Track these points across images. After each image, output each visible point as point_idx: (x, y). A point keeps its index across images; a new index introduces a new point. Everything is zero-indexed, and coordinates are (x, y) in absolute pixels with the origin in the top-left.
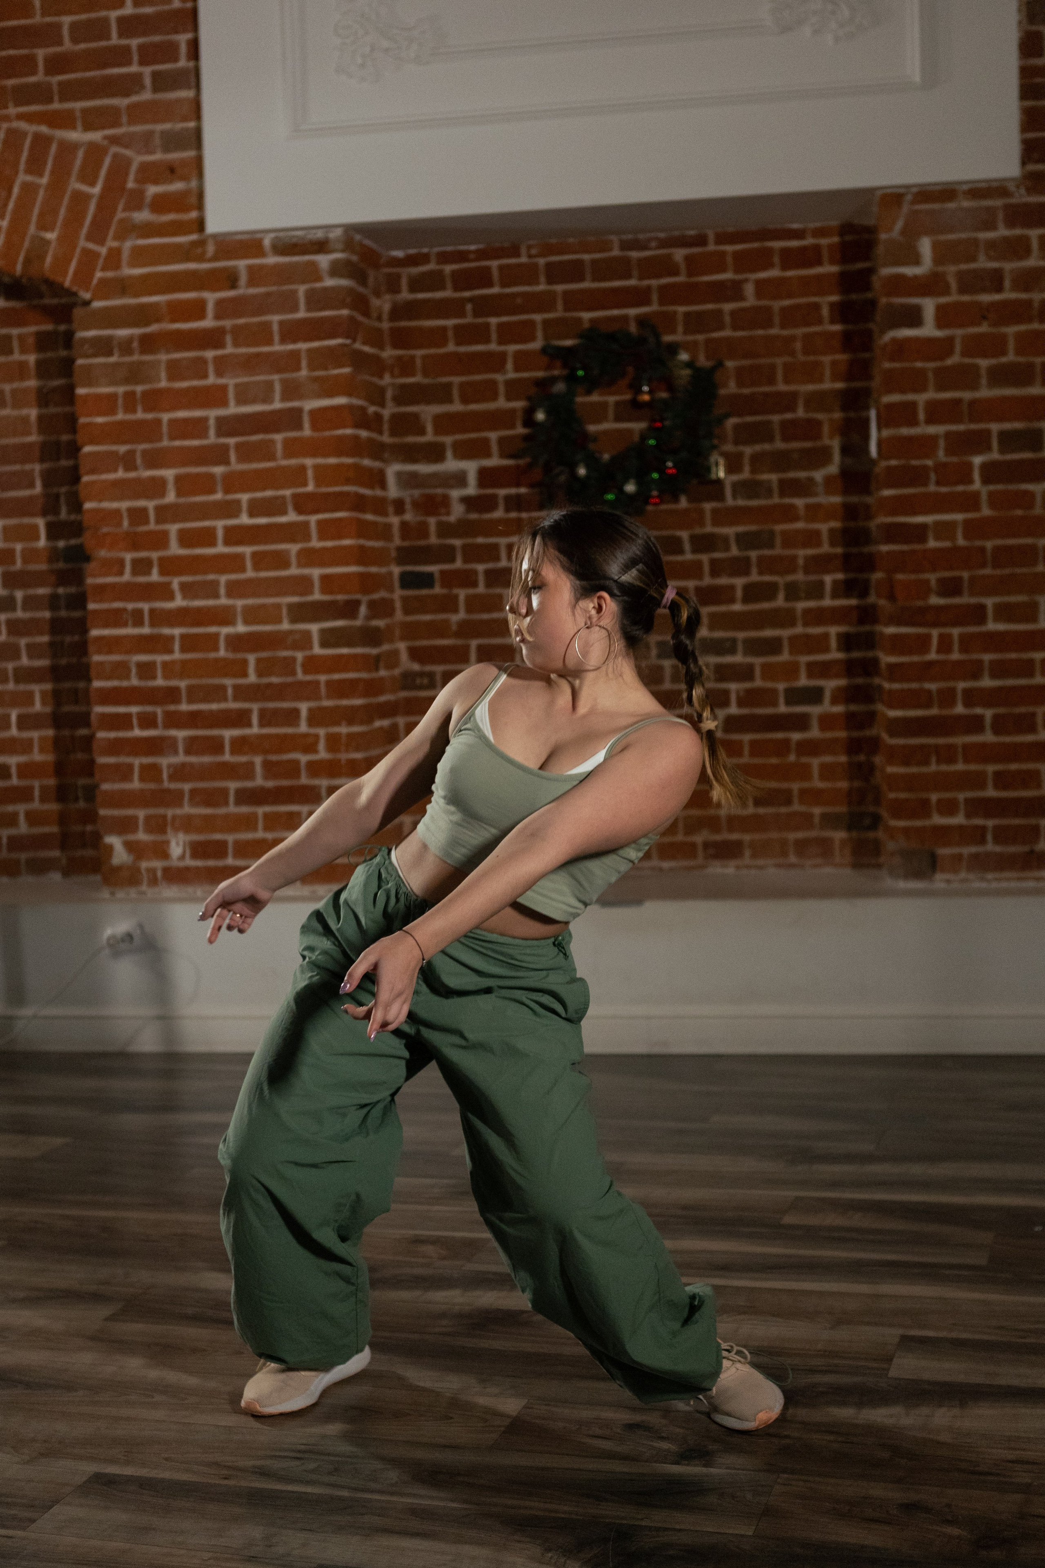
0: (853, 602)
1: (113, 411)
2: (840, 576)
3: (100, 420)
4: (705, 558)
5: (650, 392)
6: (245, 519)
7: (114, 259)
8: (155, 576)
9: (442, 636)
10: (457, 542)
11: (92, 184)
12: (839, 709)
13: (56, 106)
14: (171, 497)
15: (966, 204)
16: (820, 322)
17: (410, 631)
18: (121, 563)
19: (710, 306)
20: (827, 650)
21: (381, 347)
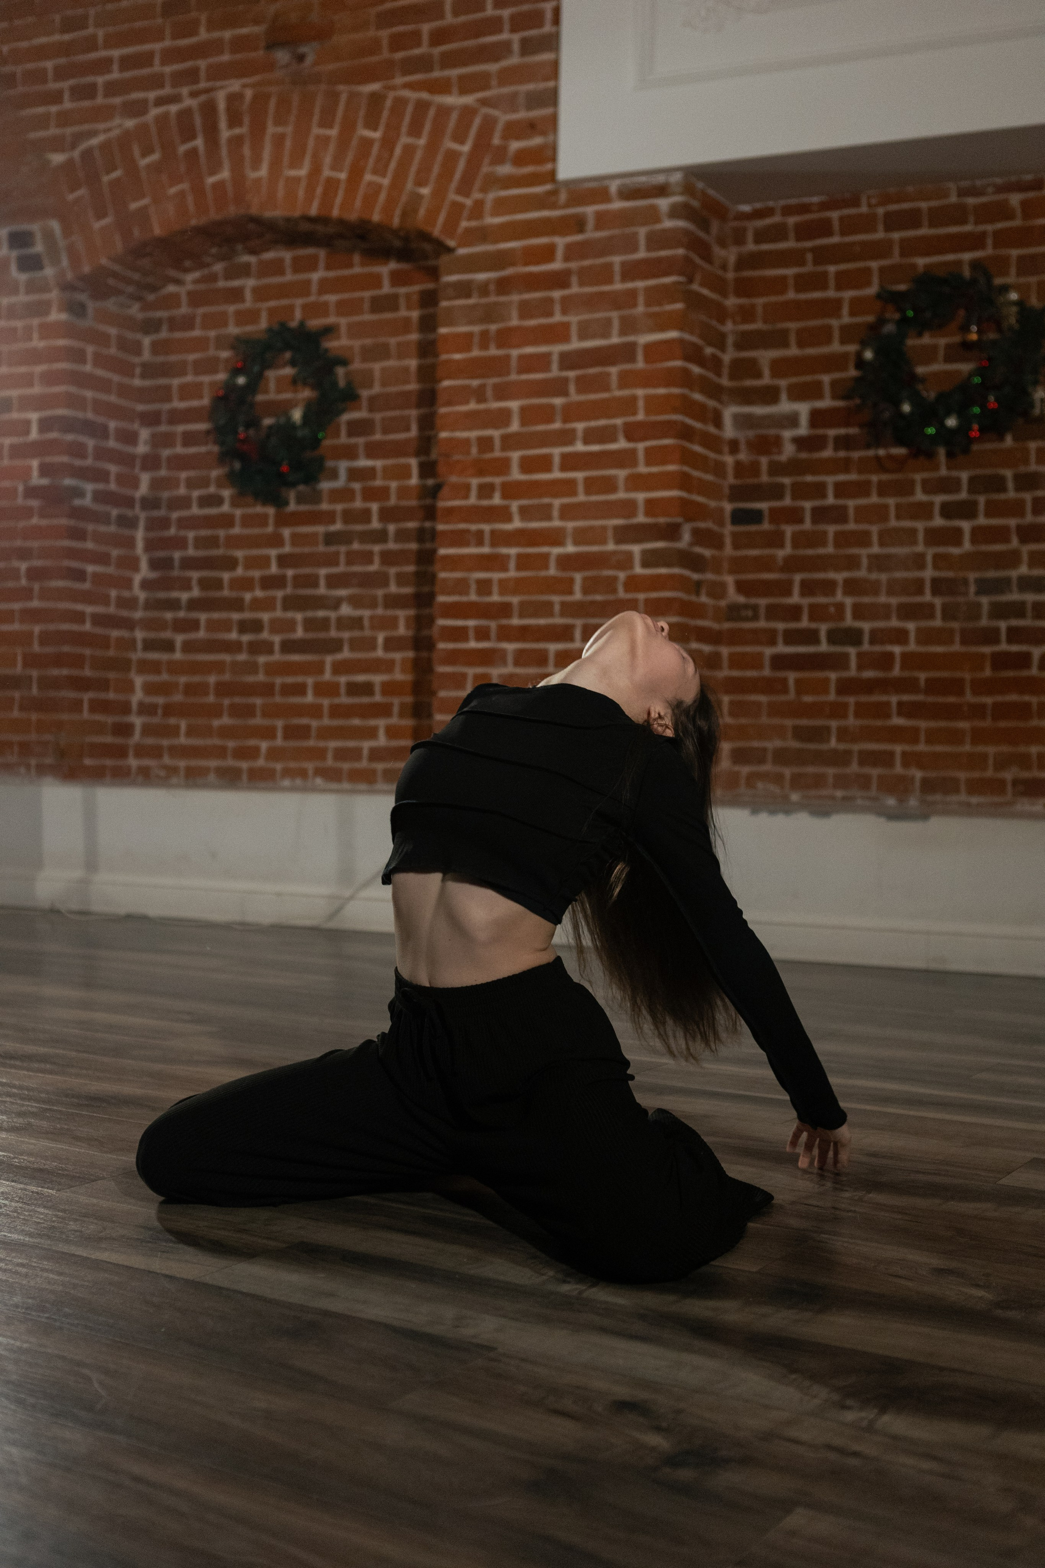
1: (468, 349)
3: (457, 356)
4: (1028, 497)
5: (979, 332)
6: (580, 447)
7: (478, 210)
8: (497, 500)
9: (769, 570)
10: (787, 481)
11: (462, 142)
13: (436, 74)
14: (515, 426)
17: (737, 566)
18: (467, 487)
21: (725, 295)
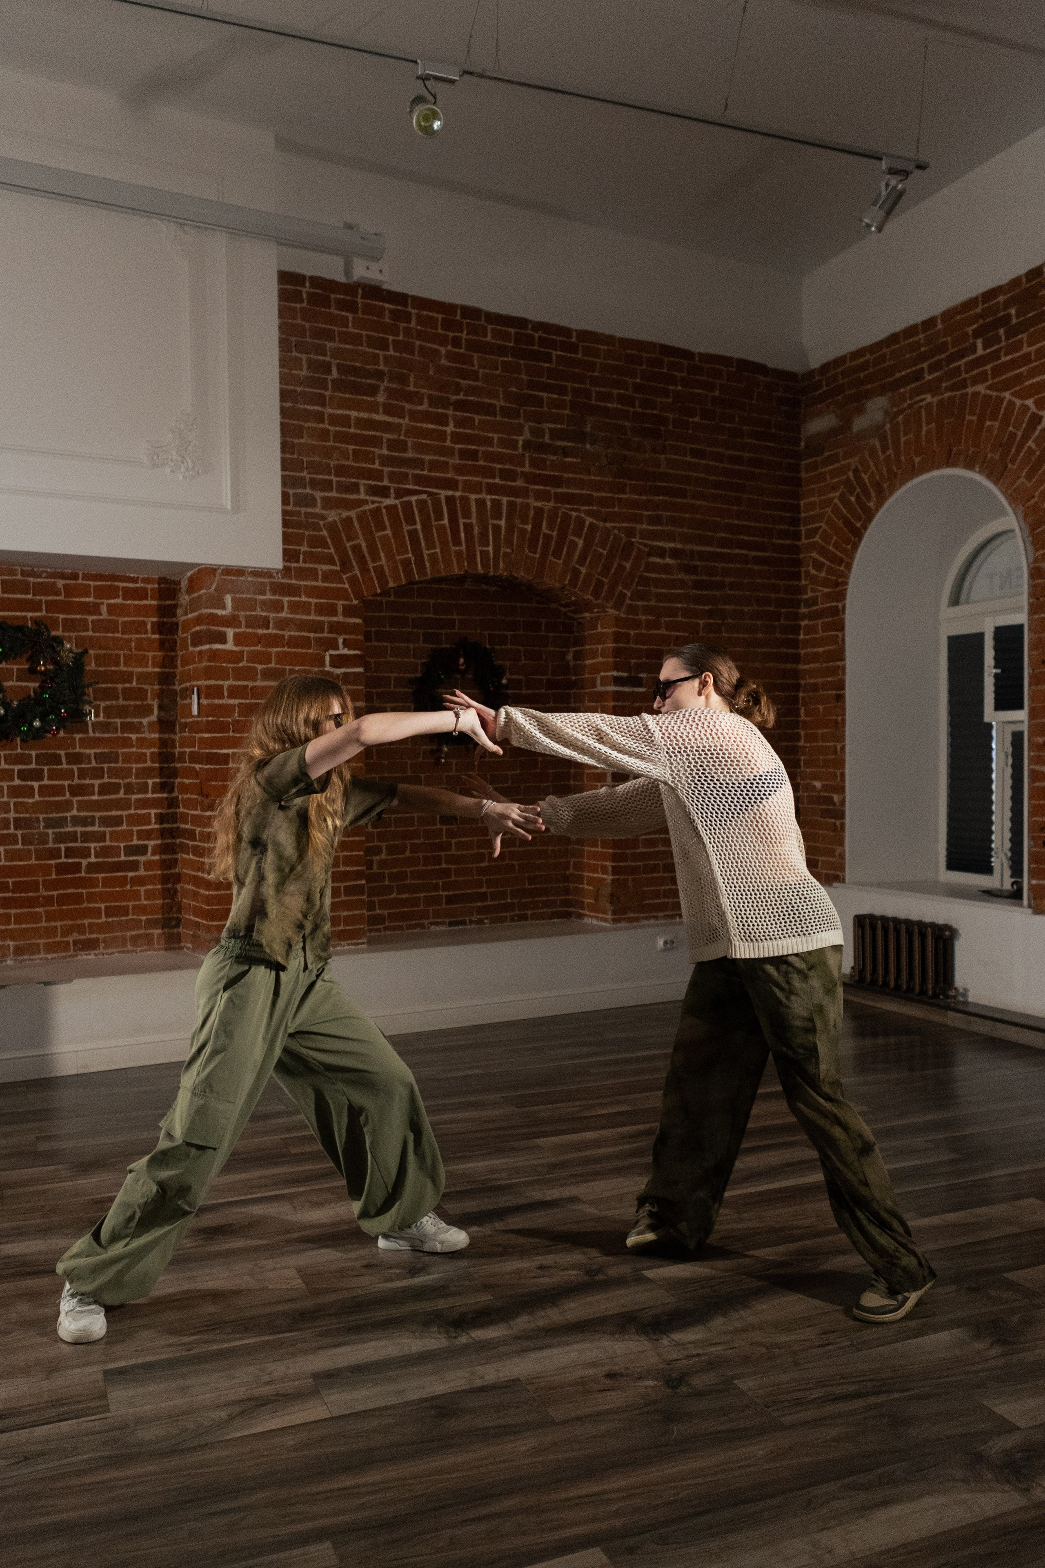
0: (165, 795)
2: (158, 780)
4: (75, 767)
5: (44, 664)
12: (157, 857)
15: (249, 579)
16: (146, 632)
19: (79, 616)
20: (150, 824)
